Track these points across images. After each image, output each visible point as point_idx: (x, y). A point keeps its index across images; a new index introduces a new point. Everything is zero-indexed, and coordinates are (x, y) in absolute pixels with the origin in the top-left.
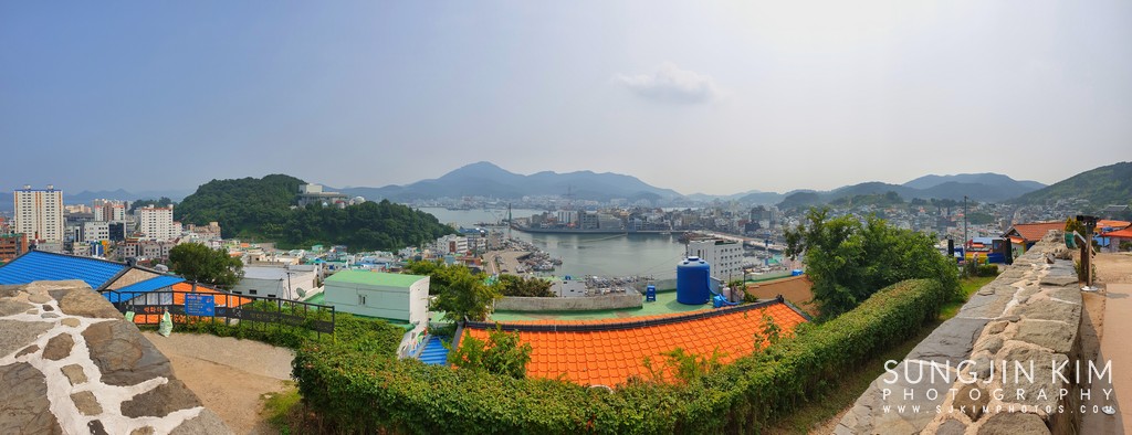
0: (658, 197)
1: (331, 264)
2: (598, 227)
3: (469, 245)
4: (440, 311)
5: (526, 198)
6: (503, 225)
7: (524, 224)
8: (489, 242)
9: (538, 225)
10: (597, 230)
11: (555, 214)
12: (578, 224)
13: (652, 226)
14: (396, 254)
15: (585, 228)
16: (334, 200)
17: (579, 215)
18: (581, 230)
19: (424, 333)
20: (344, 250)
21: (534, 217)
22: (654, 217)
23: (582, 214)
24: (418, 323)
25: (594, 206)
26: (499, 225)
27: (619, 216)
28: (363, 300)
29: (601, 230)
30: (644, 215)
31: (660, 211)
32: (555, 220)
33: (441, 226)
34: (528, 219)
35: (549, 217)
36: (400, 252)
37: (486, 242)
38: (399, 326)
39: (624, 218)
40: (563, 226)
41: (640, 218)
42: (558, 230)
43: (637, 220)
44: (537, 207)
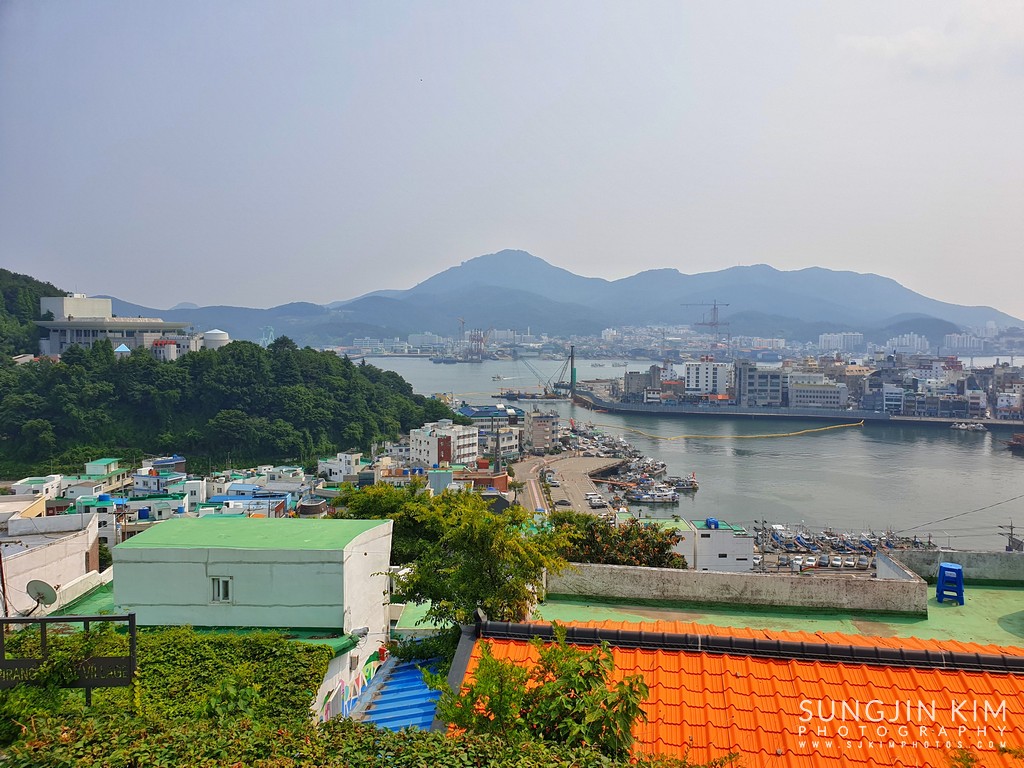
0: (952, 329)
1: (143, 505)
2: (786, 401)
3: (482, 445)
4: (418, 601)
5: (610, 334)
6: (556, 396)
7: (603, 393)
8: (527, 436)
9: (637, 397)
10: (783, 412)
11: (680, 370)
12: (735, 395)
13: (931, 405)
14: (311, 470)
15: (752, 404)
16: (149, 340)
17: (738, 372)
18: (744, 409)
19: (379, 656)
20: (177, 468)
21: (631, 376)
22: (937, 381)
23: (744, 370)
24: (364, 634)
25: (773, 351)
26: (547, 396)
27: (841, 377)
28: (223, 589)
29: (793, 409)
30: (910, 375)
31: (953, 364)
32: (678, 385)
33: (419, 400)
34: (613, 385)
35: (665, 377)
36: (323, 465)
37: (520, 436)
38: (315, 643)
39: (855, 383)
40: (697, 399)
41: (899, 382)
42: (687, 409)
43: (889, 388)
44: (637, 354)
